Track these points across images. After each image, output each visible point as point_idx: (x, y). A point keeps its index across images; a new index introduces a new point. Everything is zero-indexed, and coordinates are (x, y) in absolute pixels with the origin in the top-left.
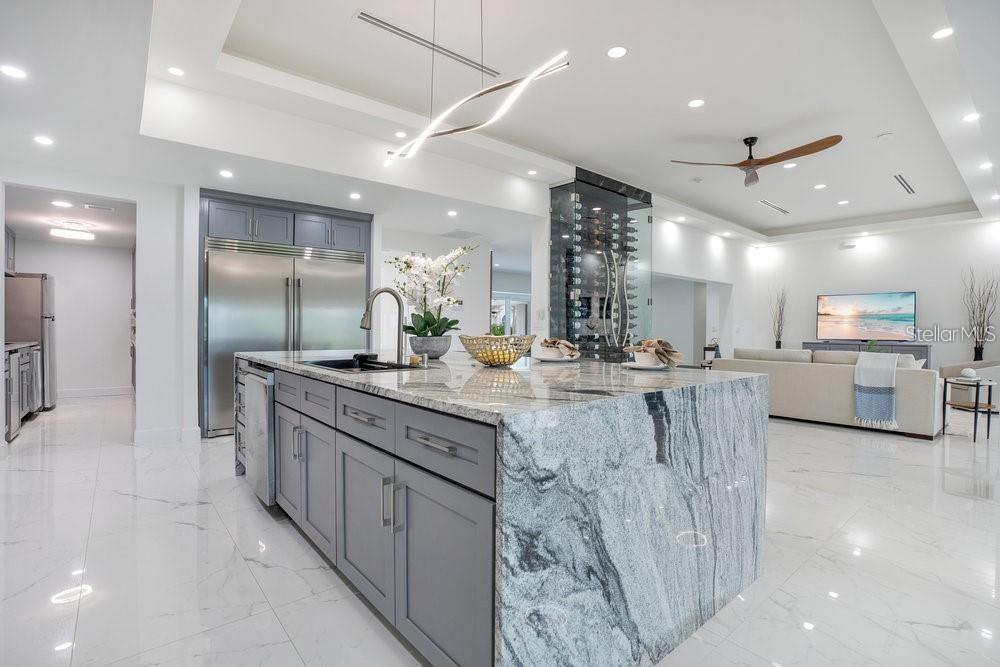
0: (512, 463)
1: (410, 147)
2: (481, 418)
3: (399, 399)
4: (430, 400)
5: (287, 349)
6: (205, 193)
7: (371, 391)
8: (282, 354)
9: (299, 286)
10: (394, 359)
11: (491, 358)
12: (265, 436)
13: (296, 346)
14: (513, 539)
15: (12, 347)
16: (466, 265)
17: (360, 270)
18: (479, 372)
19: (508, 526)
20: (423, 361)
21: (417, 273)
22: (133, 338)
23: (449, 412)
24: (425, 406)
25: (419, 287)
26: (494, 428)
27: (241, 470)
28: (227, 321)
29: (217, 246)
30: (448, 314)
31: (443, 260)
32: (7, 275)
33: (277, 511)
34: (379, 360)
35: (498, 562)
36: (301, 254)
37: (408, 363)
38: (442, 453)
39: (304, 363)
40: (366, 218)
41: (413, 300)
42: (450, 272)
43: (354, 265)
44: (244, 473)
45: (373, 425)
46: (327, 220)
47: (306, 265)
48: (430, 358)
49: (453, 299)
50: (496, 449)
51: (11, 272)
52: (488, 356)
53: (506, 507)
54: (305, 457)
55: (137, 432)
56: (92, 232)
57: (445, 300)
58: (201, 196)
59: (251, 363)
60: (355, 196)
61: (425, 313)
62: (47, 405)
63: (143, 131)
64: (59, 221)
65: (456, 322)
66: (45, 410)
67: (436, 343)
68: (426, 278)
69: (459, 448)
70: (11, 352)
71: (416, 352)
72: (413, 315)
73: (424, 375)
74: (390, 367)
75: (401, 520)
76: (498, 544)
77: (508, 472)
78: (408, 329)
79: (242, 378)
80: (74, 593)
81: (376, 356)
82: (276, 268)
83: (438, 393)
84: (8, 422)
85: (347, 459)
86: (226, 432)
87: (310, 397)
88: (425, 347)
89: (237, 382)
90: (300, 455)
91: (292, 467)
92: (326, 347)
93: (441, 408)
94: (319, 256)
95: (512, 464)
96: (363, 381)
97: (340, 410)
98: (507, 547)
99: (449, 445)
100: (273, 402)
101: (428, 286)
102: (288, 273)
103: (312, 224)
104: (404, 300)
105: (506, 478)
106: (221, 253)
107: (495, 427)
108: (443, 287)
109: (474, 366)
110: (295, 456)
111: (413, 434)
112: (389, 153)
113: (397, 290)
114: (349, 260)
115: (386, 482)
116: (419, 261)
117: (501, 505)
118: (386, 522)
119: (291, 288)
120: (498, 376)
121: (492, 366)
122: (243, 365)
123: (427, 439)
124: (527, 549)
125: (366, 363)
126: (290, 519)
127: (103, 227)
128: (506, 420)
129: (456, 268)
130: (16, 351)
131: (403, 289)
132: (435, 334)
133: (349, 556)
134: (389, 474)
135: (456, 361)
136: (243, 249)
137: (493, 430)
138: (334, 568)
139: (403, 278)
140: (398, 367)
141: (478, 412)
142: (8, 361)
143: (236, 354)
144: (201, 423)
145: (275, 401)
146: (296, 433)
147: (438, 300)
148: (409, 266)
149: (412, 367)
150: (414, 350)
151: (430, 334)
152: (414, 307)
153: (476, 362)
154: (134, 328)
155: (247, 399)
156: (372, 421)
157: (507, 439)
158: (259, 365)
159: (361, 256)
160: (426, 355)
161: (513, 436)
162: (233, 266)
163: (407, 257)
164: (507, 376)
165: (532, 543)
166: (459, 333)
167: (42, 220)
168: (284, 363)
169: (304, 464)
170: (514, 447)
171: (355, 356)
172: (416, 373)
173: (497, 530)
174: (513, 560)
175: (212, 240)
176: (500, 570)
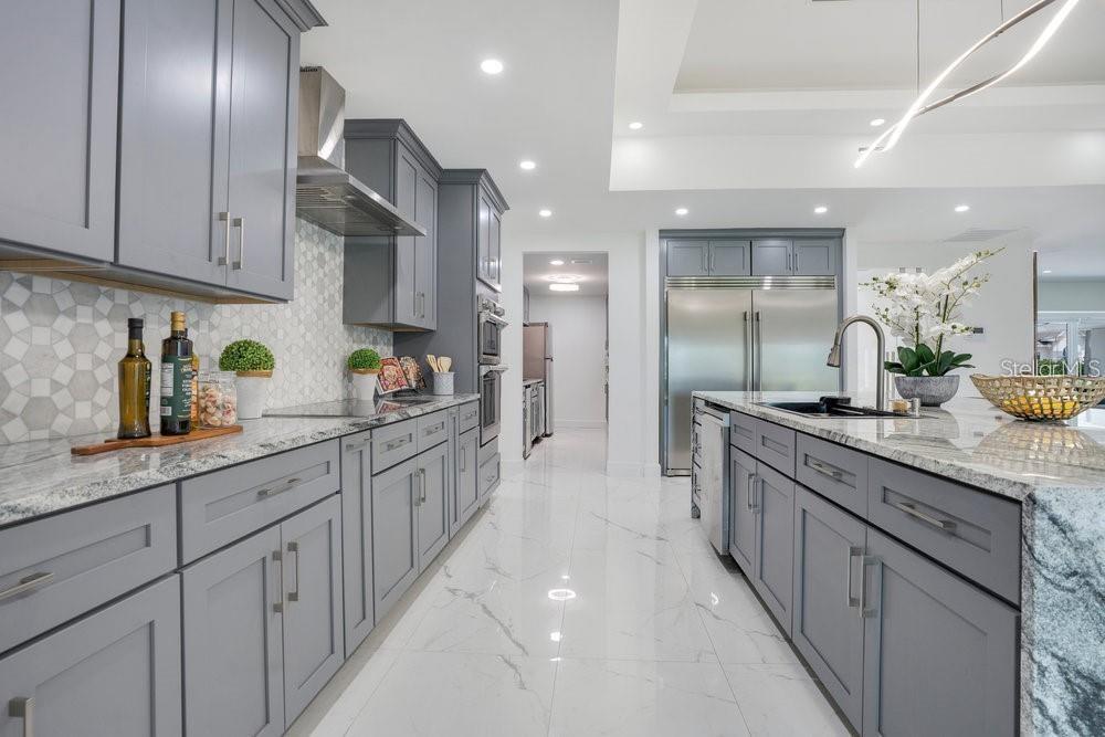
0: (1052, 560)
1: (890, 134)
2: (996, 488)
3: (873, 451)
4: (915, 456)
5: (745, 389)
6: (665, 234)
7: (837, 440)
8: (741, 394)
9: (758, 320)
10: (872, 405)
11: (1026, 407)
12: (721, 481)
13: (756, 387)
14: (1054, 678)
15: (527, 383)
16: (980, 279)
17: (831, 297)
18: (1007, 426)
19: (1043, 652)
20: (913, 408)
21: (904, 293)
22: (607, 377)
23: (944, 474)
24: (909, 463)
25: (909, 313)
26: (1017, 506)
27: (696, 514)
28: (687, 360)
29: (676, 285)
30: (954, 345)
31: (944, 275)
32: (525, 325)
33: (730, 563)
34: (852, 404)
35: (1025, 702)
36: (760, 285)
37: (890, 410)
38: (931, 526)
39: (761, 404)
40: (837, 234)
41: (899, 329)
42: (955, 289)
43: (822, 290)
44: (699, 517)
45: (840, 481)
46: (788, 243)
47: (766, 297)
48: (923, 404)
49: (960, 326)
50: (1022, 535)
51: (527, 323)
52: (1020, 405)
53: (1039, 623)
54: (761, 508)
55: (609, 462)
56: (577, 283)
57: (949, 328)
58: (660, 237)
59: (708, 403)
60: (821, 210)
61: (917, 346)
62: (548, 433)
63: (612, 188)
64: (555, 277)
65: (968, 356)
66: (547, 436)
67: (935, 386)
68: (917, 300)
69: (959, 524)
70: (527, 387)
71: (905, 397)
72: (899, 349)
73: (915, 426)
74: (867, 413)
75: (874, 602)
76: (1024, 675)
77: (1044, 572)
78: (891, 367)
79: (699, 418)
80: (561, 595)
81: (849, 400)
82: (733, 302)
83: (929, 450)
84: (524, 444)
85: (807, 516)
86: (684, 473)
87: (768, 443)
88: (918, 390)
89: (694, 422)
90: (755, 506)
91: (747, 518)
92: (790, 388)
93: (932, 469)
94: (781, 285)
95: (1051, 562)
96: (827, 428)
97: (801, 459)
98: (1043, 685)
99: (944, 518)
100: (729, 446)
101: (921, 310)
102: (746, 307)
103: (772, 251)
104: (886, 330)
105: (1039, 581)
106: (681, 291)
107: (1020, 503)
108: (945, 310)
109: (999, 418)
110: (750, 506)
111: (891, 497)
112: (860, 149)
113: (876, 319)
114: (818, 286)
115: (854, 552)
116: (908, 278)
117: (1031, 618)
118: (853, 602)
119: (749, 323)
120: (1039, 436)
121: (1028, 419)
122: (700, 404)
123: (911, 507)
124: (1086, 703)
125: (835, 407)
126: (744, 574)
127: (583, 278)
128: (1040, 495)
129: (966, 283)
130: (529, 386)
131: (884, 316)
132: (933, 373)
133: (807, 632)
134: (859, 542)
135: (967, 411)
136: (700, 285)
137: (1016, 508)
138: (789, 641)
139: (885, 302)
140: (878, 413)
141: (990, 478)
142: (524, 393)
143: (694, 393)
144: (661, 461)
145: (730, 444)
146: (752, 480)
147: (937, 327)
148: (892, 287)
149: (897, 414)
150: (901, 393)
151: (925, 373)
152: (900, 338)
153: (1000, 413)
154: (607, 367)
155: (703, 440)
156: (838, 476)
157: (1041, 522)
158: (715, 405)
159: (833, 280)
160: (917, 401)
161: (1054, 520)
162: (692, 303)
163: (890, 275)
164: (1057, 435)
165: (1097, 695)
166: (970, 371)
167: (545, 278)
168: (741, 404)
169: (759, 516)
170: (1056, 538)
171: (822, 399)
172: (903, 422)
173: (1024, 656)
174: (1055, 708)
175: (672, 280)
176: (1029, 716)
